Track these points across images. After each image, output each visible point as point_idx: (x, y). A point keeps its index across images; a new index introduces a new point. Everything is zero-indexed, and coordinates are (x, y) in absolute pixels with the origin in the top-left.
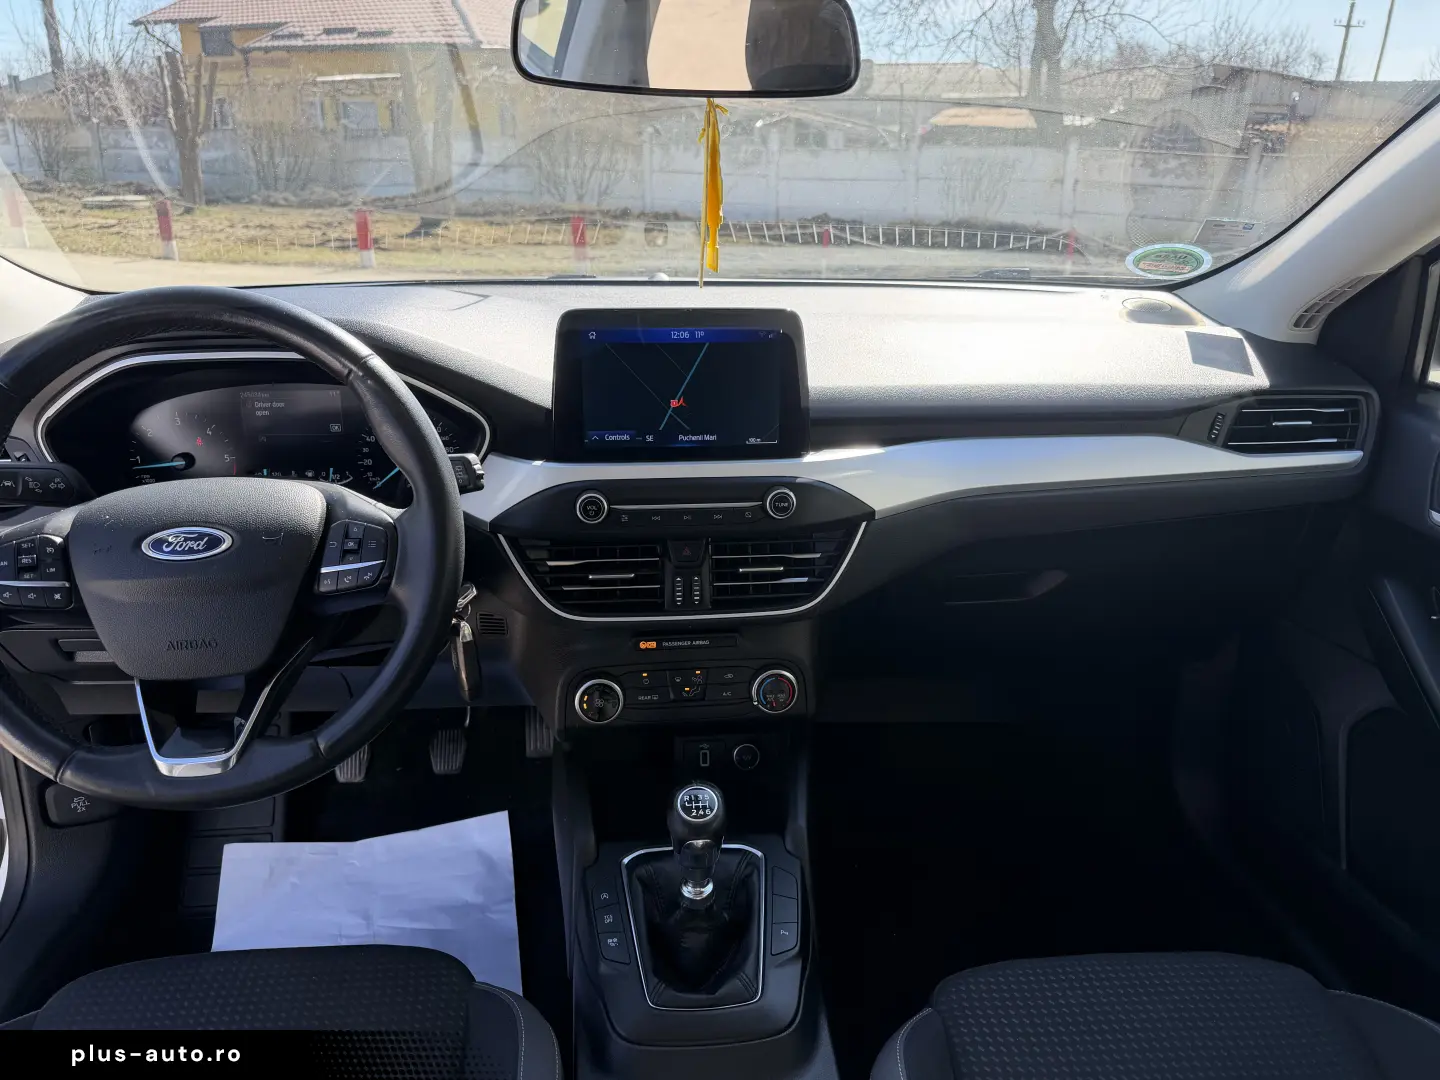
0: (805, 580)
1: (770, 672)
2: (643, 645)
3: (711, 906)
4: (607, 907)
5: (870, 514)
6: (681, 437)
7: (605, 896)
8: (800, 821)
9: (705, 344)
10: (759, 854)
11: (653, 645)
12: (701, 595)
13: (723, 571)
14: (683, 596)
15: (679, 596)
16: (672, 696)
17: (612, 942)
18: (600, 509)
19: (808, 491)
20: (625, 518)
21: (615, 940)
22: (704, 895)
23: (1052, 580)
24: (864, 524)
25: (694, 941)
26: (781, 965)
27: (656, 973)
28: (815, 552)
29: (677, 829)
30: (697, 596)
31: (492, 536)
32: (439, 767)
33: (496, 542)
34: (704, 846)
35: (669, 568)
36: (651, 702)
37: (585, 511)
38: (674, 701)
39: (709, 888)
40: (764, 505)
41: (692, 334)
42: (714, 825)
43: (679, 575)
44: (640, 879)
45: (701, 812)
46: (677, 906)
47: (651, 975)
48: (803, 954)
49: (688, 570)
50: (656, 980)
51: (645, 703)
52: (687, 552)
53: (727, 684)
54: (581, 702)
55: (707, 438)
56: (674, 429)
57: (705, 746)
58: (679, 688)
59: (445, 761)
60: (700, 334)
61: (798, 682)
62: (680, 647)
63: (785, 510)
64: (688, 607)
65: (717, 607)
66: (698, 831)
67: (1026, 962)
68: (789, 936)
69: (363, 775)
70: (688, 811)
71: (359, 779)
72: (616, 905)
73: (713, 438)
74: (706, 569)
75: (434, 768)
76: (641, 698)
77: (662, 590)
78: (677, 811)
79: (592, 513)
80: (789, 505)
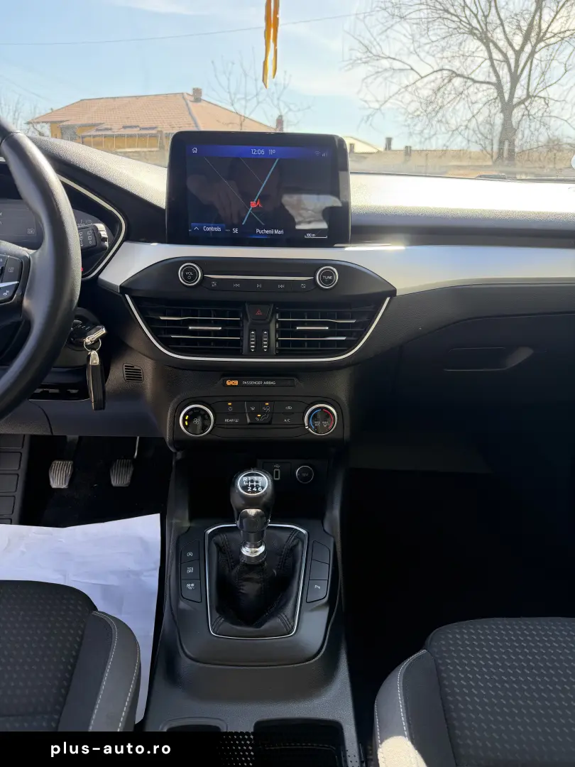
0: (344, 338)
1: (317, 406)
2: (228, 383)
3: (263, 562)
4: (190, 562)
5: (392, 293)
6: (258, 231)
7: (190, 554)
8: (335, 513)
9: (276, 159)
10: (304, 532)
11: (236, 383)
12: (269, 345)
13: (285, 329)
14: (255, 345)
15: (253, 345)
16: (249, 421)
17: (190, 586)
18: (195, 274)
19: (348, 271)
20: (214, 284)
21: (193, 585)
22: (258, 554)
23: (523, 355)
24: (388, 299)
25: (250, 589)
26: (312, 610)
27: (218, 610)
28: (352, 319)
29: (236, 502)
30: (266, 345)
31: (121, 295)
32: (115, 482)
33: (124, 300)
34: (257, 514)
35: (247, 325)
36: (234, 424)
37: (185, 277)
38: (250, 424)
39: (262, 549)
40: (315, 279)
41: (267, 152)
42: (264, 499)
43: (254, 330)
44: (217, 544)
45: (255, 489)
46: (238, 562)
47: (215, 611)
48: (331, 603)
49: (260, 326)
50: (218, 615)
51: (229, 424)
52: (259, 313)
53: (288, 414)
54: (184, 420)
55: (276, 232)
56: (253, 224)
57: (277, 466)
58: (253, 415)
59: (119, 480)
60: (272, 152)
61: (338, 415)
62: (254, 386)
63: (330, 282)
64: (259, 353)
65: (280, 354)
66: (251, 503)
67: (499, 620)
68: (321, 589)
69: (67, 484)
70: (245, 488)
71: (64, 486)
72: (199, 561)
73: (280, 232)
74: (273, 327)
75: (113, 483)
76: (227, 420)
77: (241, 341)
78: (238, 489)
79: (189, 278)
80: (333, 278)
